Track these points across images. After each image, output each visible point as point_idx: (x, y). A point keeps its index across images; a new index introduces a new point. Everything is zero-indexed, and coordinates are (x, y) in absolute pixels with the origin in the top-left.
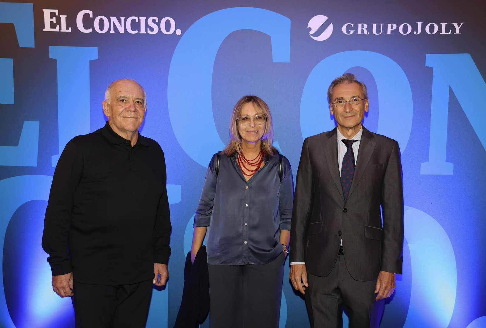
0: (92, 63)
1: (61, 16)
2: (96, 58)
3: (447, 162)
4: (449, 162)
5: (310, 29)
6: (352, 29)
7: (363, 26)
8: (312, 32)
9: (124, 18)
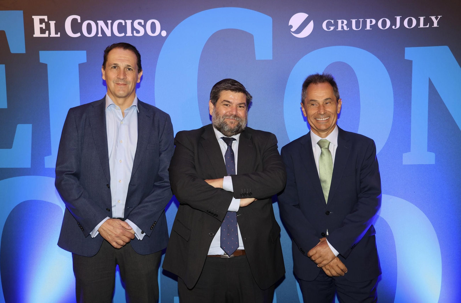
0: (81, 65)
1: (50, 22)
2: (85, 60)
3: (428, 152)
4: (431, 152)
5: (291, 27)
6: (332, 25)
7: (343, 23)
8: (293, 30)
9: (111, 21)
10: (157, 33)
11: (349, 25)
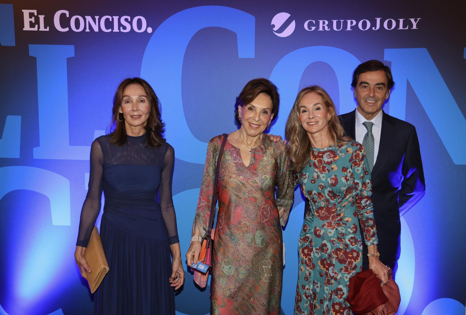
0: (69, 60)
1: (39, 16)
2: (73, 55)
5: (274, 26)
6: (314, 25)
7: (324, 23)
9: (98, 17)
10: (143, 30)
11: (330, 25)
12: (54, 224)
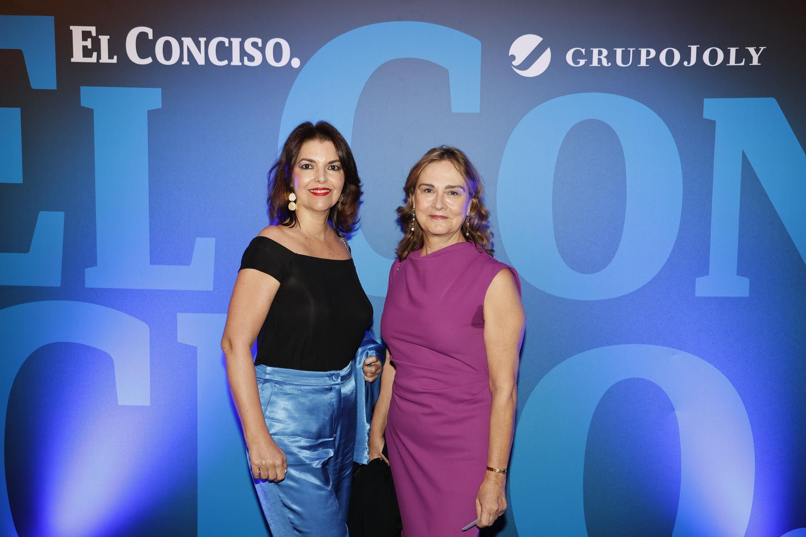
0: (151, 113)
1: (100, 37)
2: (158, 105)
3: (739, 276)
4: (742, 276)
5: (513, 58)
6: (582, 57)
7: (600, 53)
8: (516, 63)
9: (205, 39)
10: (284, 62)
11: (611, 57)
12: (120, 403)
